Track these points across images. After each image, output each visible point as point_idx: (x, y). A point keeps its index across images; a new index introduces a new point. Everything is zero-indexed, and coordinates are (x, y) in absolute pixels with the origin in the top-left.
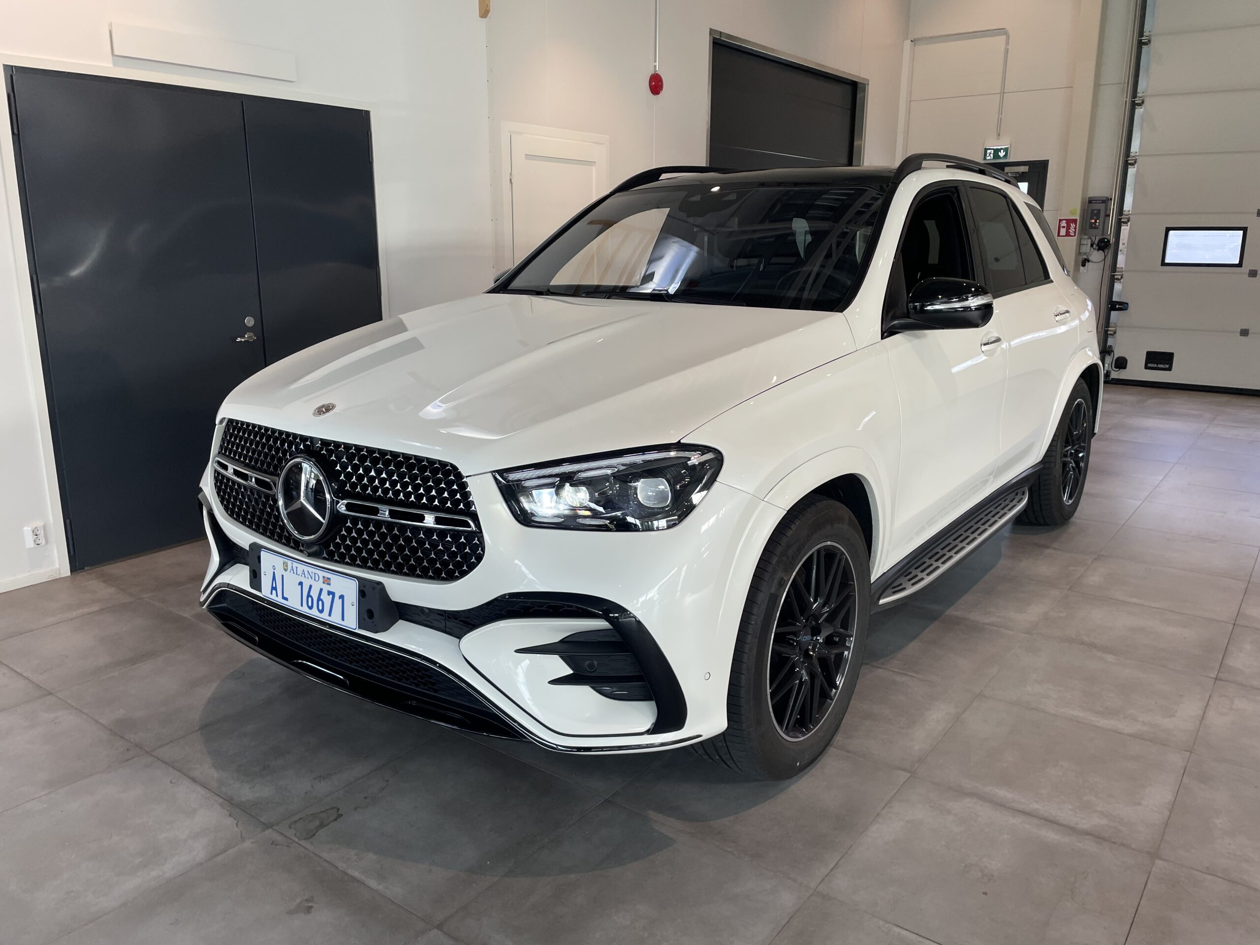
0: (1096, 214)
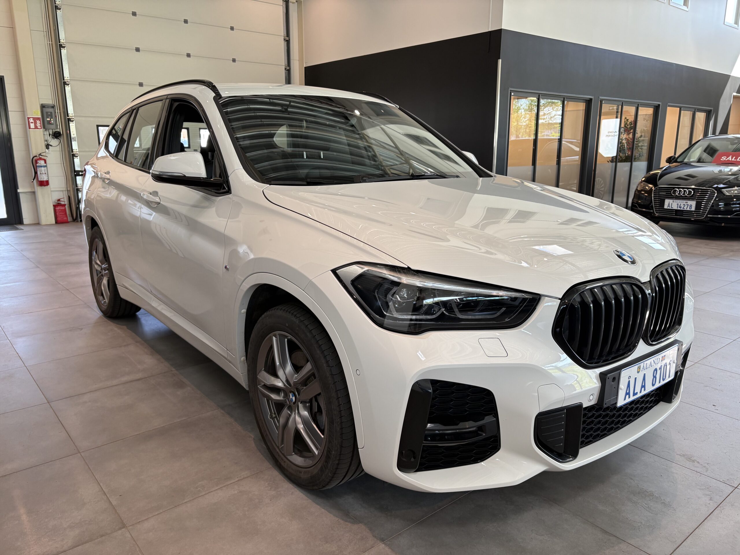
0: (50, 115)
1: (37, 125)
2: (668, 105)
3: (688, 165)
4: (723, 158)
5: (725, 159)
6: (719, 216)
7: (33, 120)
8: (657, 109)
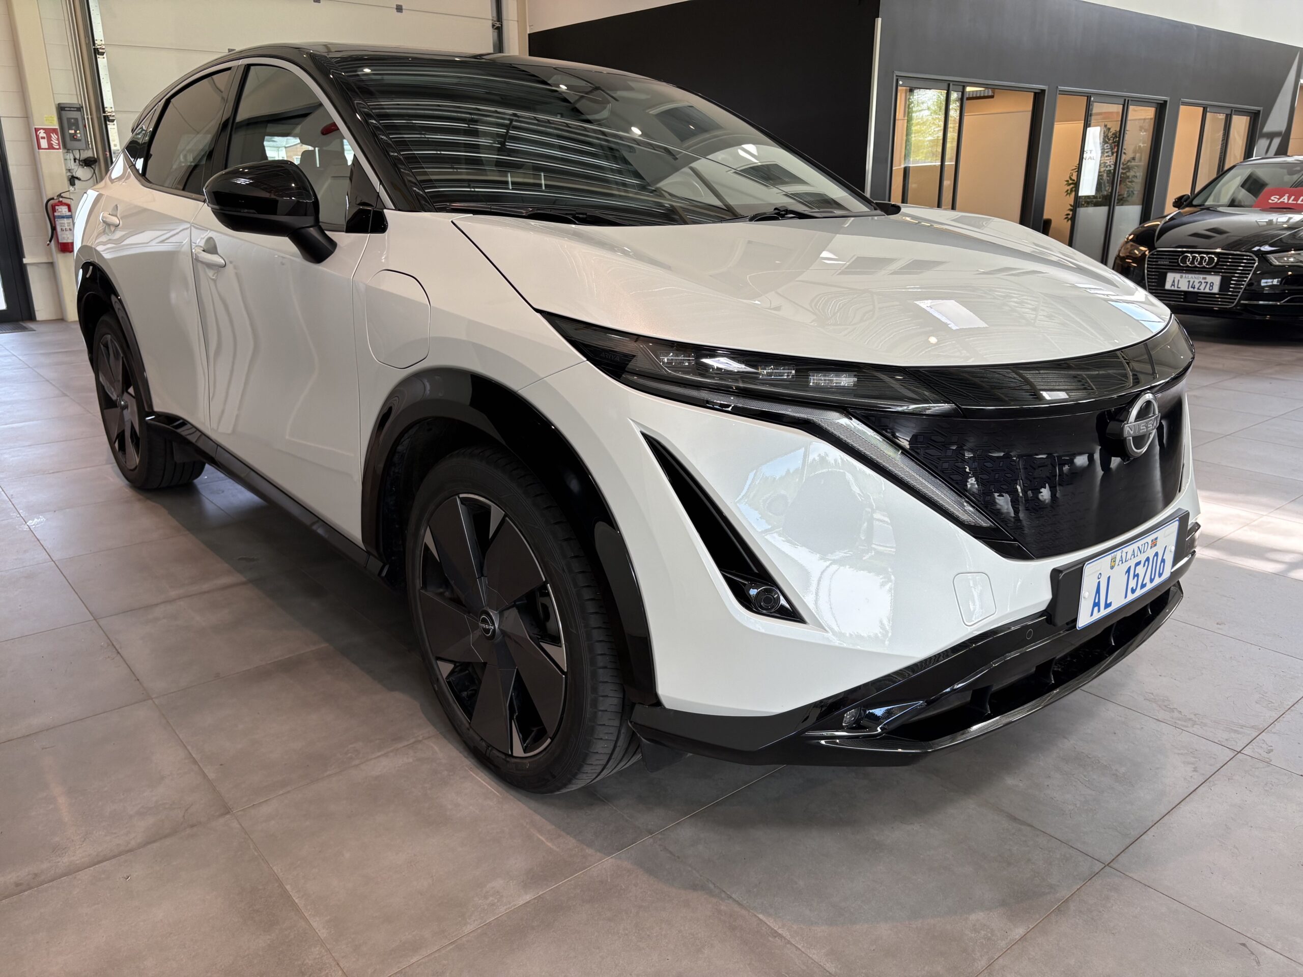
0: (74, 124)
1: (52, 142)
2: (1182, 102)
3: (1211, 210)
4: (1272, 198)
5: (1276, 200)
6: (1261, 302)
7: (44, 133)
8: (1161, 108)
